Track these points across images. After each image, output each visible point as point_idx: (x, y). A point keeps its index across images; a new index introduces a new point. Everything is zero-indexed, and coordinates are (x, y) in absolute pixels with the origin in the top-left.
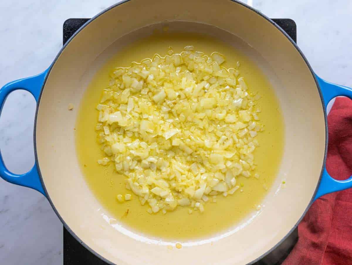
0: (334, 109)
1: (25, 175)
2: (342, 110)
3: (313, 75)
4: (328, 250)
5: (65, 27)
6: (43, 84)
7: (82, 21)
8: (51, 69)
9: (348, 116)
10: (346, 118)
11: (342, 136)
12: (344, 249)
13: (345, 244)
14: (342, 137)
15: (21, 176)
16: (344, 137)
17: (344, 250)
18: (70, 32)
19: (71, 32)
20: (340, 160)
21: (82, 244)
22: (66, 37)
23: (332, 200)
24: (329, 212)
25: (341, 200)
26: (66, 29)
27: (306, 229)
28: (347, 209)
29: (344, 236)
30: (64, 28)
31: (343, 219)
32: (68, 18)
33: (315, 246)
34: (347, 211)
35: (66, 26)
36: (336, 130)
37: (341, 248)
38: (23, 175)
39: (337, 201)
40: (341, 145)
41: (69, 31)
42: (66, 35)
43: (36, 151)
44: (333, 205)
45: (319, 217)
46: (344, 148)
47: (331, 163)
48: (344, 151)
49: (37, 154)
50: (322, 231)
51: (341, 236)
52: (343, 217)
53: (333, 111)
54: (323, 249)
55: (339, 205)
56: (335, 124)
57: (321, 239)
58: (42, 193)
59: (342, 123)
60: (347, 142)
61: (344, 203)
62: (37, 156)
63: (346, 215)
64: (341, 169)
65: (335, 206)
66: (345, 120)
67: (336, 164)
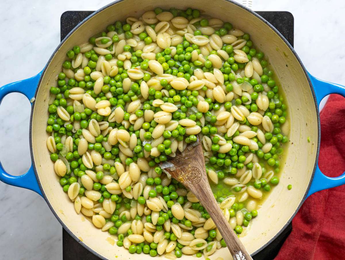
0: (330, 101)
2: (338, 102)
4: (321, 239)
6: (37, 87)
10: (341, 111)
11: (338, 128)
12: (338, 238)
13: (339, 234)
16: (339, 129)
17: (338, 240)
20: (336, 151)
21: (80, 243)
24: (322, 203)
27: (300, 220)
28: (341, 199)
29: (338, 226)
31: (337, 209)
33: (307, 236)
34: (342, 201)
35: (63, 19)
36: (332, 122)
39: (332, 191)
40: (336, 136)
43: (32, 153)
44: (326, 196)
45: (313, 208)
46: (339, 139)
47: (326, 154)
48: (340, 142)
49: (33, 156)
50: (315, 221)
51: (335, 225)
52: (338, 207)
53: (329, 103)
54: (316, 240)
55: (334, 195)
56: (330, 116)
57: (314, 230)
58: (39, 194)
59: (338, 115)
60: (343, 133)
61: (339, 193)
62: (33, 157)
63: (340, 205)
64: (336, 160)
65: (329, 196)
66: (341, 112)
67: (331, 154)
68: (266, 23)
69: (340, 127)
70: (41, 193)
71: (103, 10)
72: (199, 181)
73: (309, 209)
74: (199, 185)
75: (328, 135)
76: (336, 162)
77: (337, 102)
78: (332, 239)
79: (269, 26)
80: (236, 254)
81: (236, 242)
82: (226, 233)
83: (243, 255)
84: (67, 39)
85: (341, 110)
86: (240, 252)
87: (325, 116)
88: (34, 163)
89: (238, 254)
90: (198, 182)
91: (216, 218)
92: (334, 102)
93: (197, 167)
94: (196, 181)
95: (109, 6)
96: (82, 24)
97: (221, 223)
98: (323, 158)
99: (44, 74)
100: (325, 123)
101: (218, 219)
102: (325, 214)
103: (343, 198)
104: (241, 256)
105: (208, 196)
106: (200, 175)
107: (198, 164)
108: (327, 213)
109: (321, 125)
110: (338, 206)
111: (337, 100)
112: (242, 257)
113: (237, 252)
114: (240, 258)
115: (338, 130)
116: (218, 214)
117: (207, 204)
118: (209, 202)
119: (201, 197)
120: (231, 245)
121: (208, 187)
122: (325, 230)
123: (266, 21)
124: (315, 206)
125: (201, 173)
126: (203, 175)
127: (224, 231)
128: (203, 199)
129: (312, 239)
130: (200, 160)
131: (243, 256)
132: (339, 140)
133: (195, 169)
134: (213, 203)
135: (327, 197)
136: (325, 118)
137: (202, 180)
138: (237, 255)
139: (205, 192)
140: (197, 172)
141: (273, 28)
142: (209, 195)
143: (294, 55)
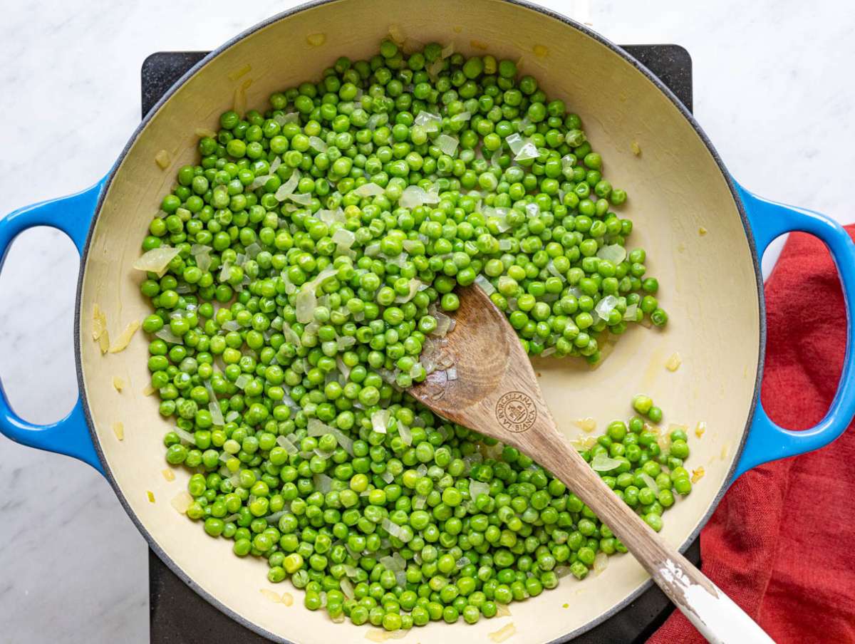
0: (786, 257)
1: (55, 426)
2: (805, 258)
3: (728, 182)
4: (775, 589)
5: (145, 73)
7: (187, 59)
8: (112, 177)
9: (818, 273)
10: (813, 279)
11: (806, 321)
12: (814, 587)
13: (815, 578)
14: (805, 323)
15: (45, 428)
16: (809, 323)
18: (158, 84)
19: (160, 83)
20: (803, 378)
21: (190, 585)
22: (148, 95)
23: (782, 473)
24: (775, 501)
25: (807, 472)
26: (148, 78)
27: (721, 542)
28: (819, 494)
29: (813, 558)
30: (144, 76)
31: (811, 517)
32: (154, 52)
33: (741, 580)
34: (821, 497)
35: (148, 71)
36: (791, 306)
37: (806, 586)
38: (51, 427)
39: (797, 474)
40: (803, 341)
41: (155, 82)
42: (149, 92)
43: (81, 369)
44: (785, 484)
45: (751, 513)
46: (810, 348)
47: (780, 386)
48: (810, 355)
49: (82, 376)
50: (758, 545)
51: (807, 557)
52: (812, 512)
53: (784, 261)
54: (761, 589)
55: (801, 483)
56: (788, 292)
57: (754, 566)
58: (95, 468)
59: (804, 289)
60: (819, 334)
61: (813, 478)
62: (82, 380)
63: (818, 507)
64: (804, 399)
65: (790, 486)
66: (812, 282)
67: (793, 386)
68: (635, 64)
69: (811, 320)
70: (99, 466)
71: (252, 33)
72: (532, 421)
73: (744, 515)
74: (535, 431)
75: (782, 338)
76: (804, 404)
77: (802, 258)
78: (801, 589)
79: (642, 71)
80: (660, 568)
81: (653, 542)
82: (624, 525)
83: (676, 567)
84: (166, 101)
85: (813, 276)
86: (669, 561)
87: (774, 292)
88: (85, 393)
89: (665, 567)
90: (531, 424)
91: (593, 498)
92: (796, 259)
93: (519, 390)
94: (524, 423)
95: (267, 25)
96: (201, 67)
97: (607, 506)
98: (775, 395)
99: (112, 183)
100: (774, 309)
101: (598, 498)
102: (781, 528)
103: (823, 489)
104: (673, 570)
105: (562, 451)
106: (532, 408)
107: (522, 383)
108: (786, 526)
109: (767, 314)
110: (813, 509)
111: (801, 254)
112: (677, 572)
113: (660, 562)
114: (672, 575)
115: (807, 325)
116: (595, 485)
117: (564, 469)
118: (568, 463)
119: (545, 457)
120: (643, 552)
121: (556, 430)
122: (783, 568)
123: (634, 59)
124: (758, 508)
125: (532, 401)
126: (538, 406)
127: (619, 522)
128: (551, 462)
129: (751, 587)
130: (522, 372)
131: (678, 569)
132: (810, 351)
133: (517, 396)
134: (577, 465)
135: (787, 487)
136: (774, 296)
137: (539, 418)
138: (662, 570)
139: (553, 443)
140: (524, 402)
141: (651, 77)
142: (564, 447)
143: (701, 140)
